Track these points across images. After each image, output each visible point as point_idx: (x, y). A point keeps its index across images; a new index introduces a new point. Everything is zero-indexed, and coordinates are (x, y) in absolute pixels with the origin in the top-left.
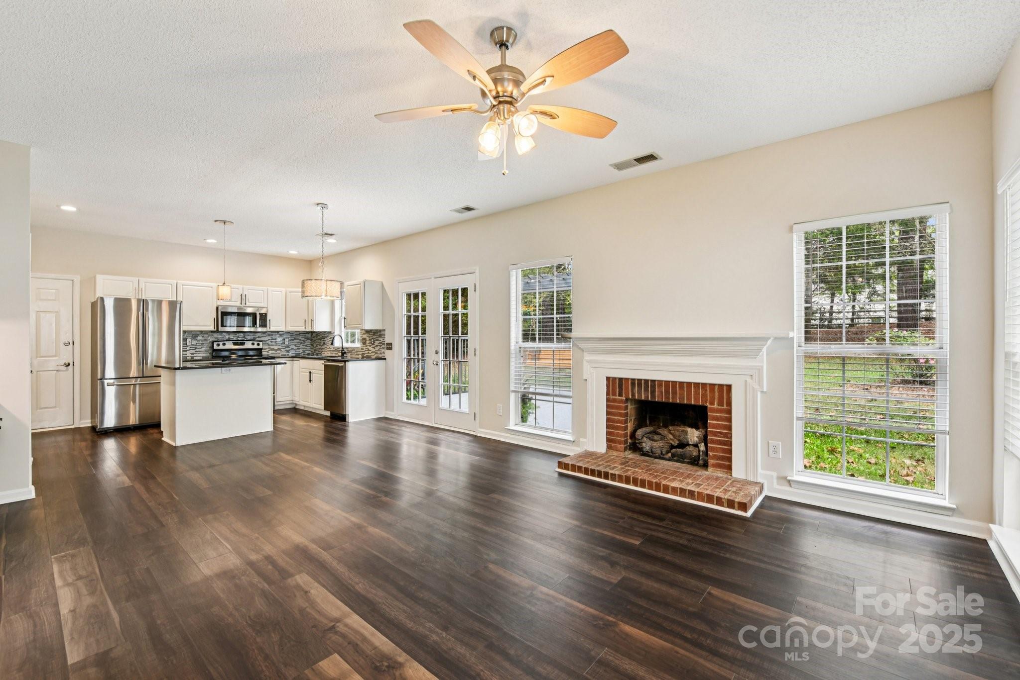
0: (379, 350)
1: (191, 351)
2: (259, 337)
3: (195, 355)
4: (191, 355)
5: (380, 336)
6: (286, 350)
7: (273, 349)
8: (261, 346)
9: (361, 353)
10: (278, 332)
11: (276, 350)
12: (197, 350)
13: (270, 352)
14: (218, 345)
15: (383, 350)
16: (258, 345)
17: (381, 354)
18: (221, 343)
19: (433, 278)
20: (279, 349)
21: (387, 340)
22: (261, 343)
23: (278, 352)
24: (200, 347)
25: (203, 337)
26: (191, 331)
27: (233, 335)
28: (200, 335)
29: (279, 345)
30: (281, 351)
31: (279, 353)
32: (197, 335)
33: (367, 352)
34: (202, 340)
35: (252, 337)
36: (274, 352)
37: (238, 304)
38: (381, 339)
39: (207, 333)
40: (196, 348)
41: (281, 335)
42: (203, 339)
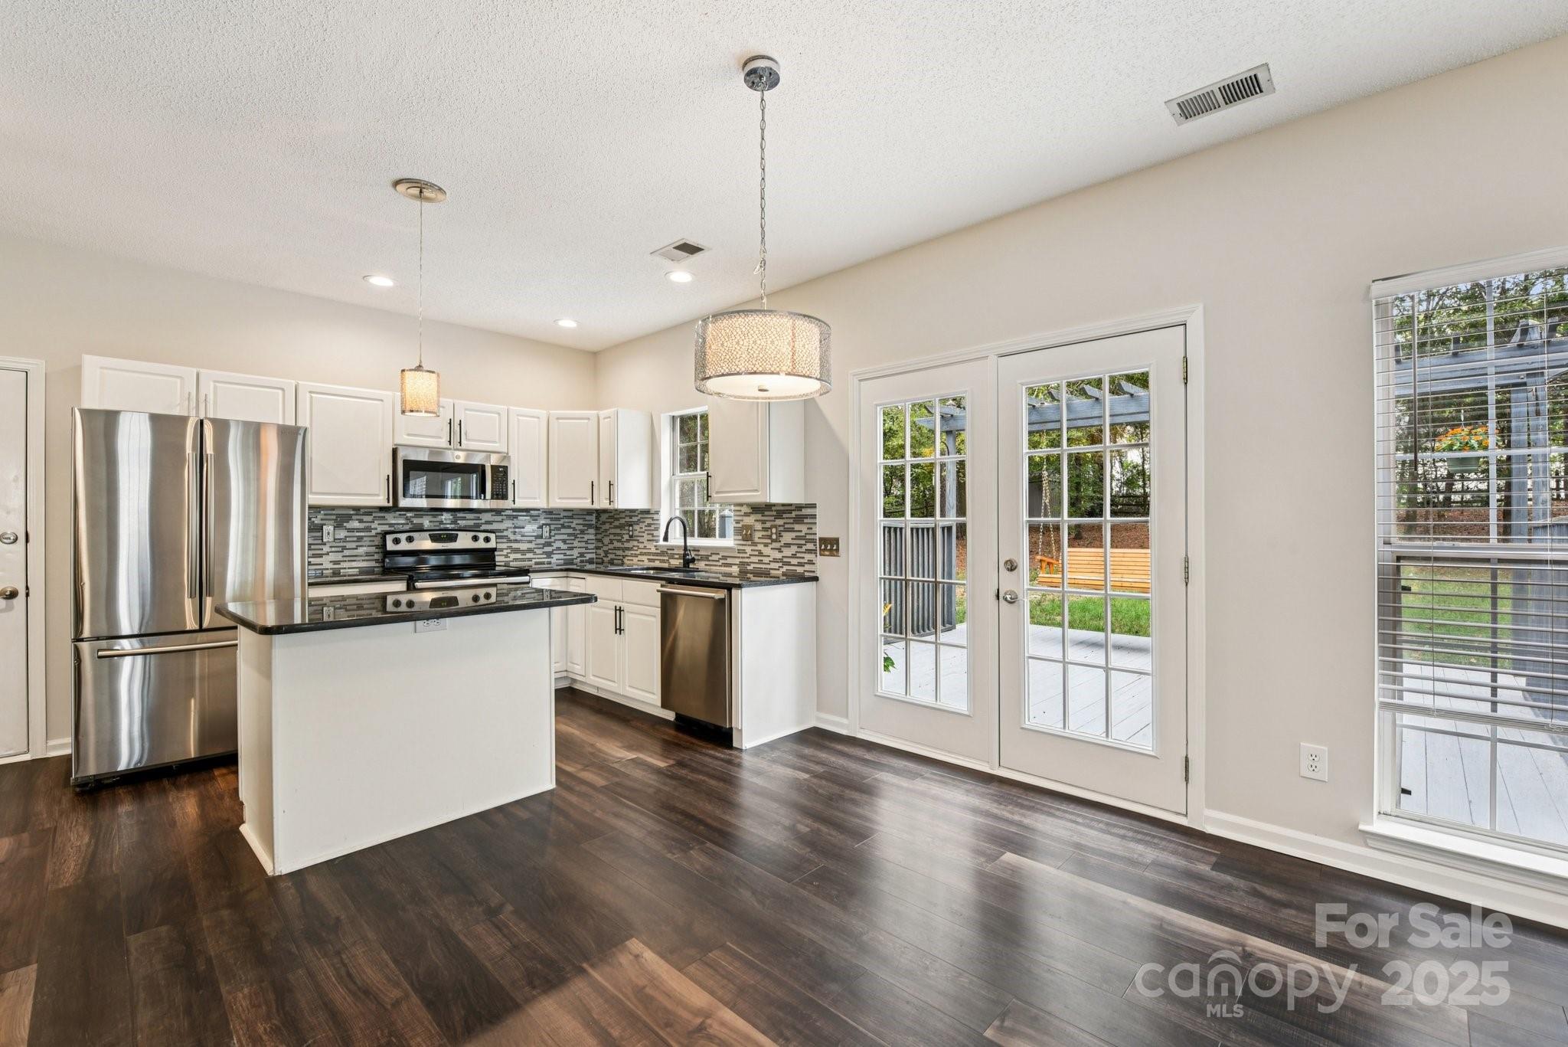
0: (794, 556)
1: (332, 557)
2: (488, 523)
3: (343, 565)
4: (331, 566)
5: (799, 519)
6: (544, 553)
7: (517, 551)
8: (492, 544)
9: (737, 561)
10: (527, 510)
11: (523, 552)
12: (346, 552)
13: (513, 556)
14: (397, 541)
15: (808, 557)
16: (487, 540)
17: (800, 565)
18: (403, 537)
19: (993, 358)
20: (530, 550)
21: (822, 530)
22: (492, 536)
23: (529, 555)
24: (354, 545)
25: (361, 521)
26: (333, 508)
27: (430, 518)
28: (354, 517)
29: (530, 542)
30: (535, 553)
31: (530, 560)
32: (349, 518)
33: (756, 559)
34: (359, 530)
35: (471, 523)
36: (519, 556)
37: (443, 442)
38: (804, 528)
39: (369, 514)
40: (344, 548)
41: (535, 518)
42: (362, 526)
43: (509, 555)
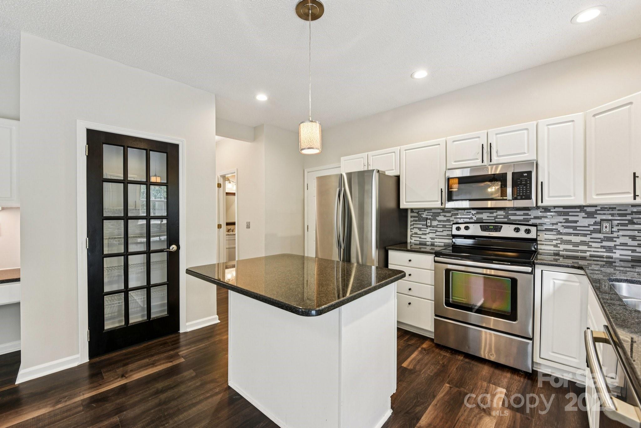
1: (431, 235)
2: (535, 218)
3: (436, 240)
4: (430, 240)
6: (602, 247)
7: (569, 242)
8: (533, 235)
10: (581, 208)
11: (576, 244)
12: (438, 233)
13: (562, 247)
14: (458, 229)
16: (528, 231)
18: (462, 226)
20: (583, 243)
22: (533, 229)
23: (581, 248)
24: (441, 229)
25: (445, 216)
26: (430, 209)
27: (488, 214)
28: (442, 214)
29: (585, 235)
30: (590, 247)
31: (585, 251)
32: (438, 214)
34: (444, 221)
35: (521, 218)
36: (570, 247)
37: (478, 163)
39: (449, 212)
40: (436, 231)
41: (590, 215)
42: (445, 219)
43: (559, 245)
